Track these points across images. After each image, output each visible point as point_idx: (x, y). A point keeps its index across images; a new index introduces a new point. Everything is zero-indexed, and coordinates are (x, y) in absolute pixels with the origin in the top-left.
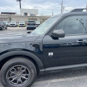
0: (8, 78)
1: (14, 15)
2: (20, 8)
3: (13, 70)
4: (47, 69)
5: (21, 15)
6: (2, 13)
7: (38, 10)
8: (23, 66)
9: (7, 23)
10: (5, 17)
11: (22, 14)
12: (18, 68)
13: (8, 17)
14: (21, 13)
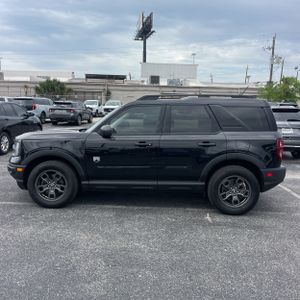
0: (37, 187)
1: (120, 82)
3: (44, 177)
4: (92, 182)
5: (143, 81)
6: (88, 76)
7: (196, 65)
8: (58, 173)
9: (95, 107)
10: (94, 87)
11: (145, 79)
12: (54, 176)
13: (102, 87)
14: (142, 76)
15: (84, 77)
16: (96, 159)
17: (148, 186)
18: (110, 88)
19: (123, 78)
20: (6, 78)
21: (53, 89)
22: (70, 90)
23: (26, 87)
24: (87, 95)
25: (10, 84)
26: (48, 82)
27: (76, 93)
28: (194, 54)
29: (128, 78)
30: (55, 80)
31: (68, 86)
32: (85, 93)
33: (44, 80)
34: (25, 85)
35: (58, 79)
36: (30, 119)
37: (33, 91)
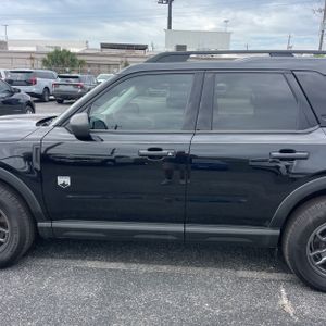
1: (140, 52)
2: (170, 27)
6: (104, 46)
7: (230, 33)
11: (170, 49)
13: (119, 59)
14: (166, 45)
15: (99, 47)
16: (64, 180)
17: (166, 233)
18: (129, 59)
19: (144, 48)
20: (10, 49)
21: (63, 60)
22: (82, 62)
23: (32, 58)
24: (102, 68)
25: (14, 55)
26: (57, 52)
27: (90, 65)
28: (226, 21)
29: (150, 48)
30: (64, 51)
31: (80, 58)
32: (99, 65)
33: (52, 50)
34: (31, 56)
35: (68, 49)
36: (15, 96)
37: (40, 63)
